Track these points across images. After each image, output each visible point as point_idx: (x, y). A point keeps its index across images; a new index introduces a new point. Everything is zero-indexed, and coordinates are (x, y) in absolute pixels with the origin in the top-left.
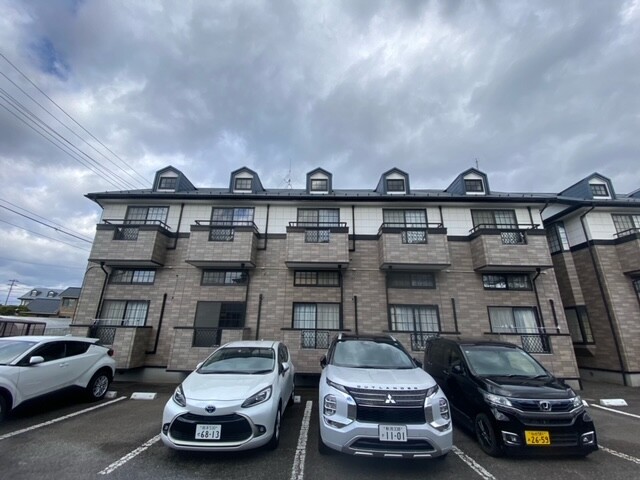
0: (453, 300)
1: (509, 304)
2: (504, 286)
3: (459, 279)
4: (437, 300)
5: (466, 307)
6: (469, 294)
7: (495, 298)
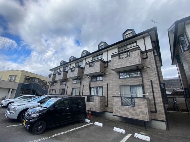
0: (107, 84)
1: (129, 84)
2: (129, 77)
3: (110, 76)
4: (103, 84)
5: (112, 86)
6: (113, 81)
7: (123, 82)
